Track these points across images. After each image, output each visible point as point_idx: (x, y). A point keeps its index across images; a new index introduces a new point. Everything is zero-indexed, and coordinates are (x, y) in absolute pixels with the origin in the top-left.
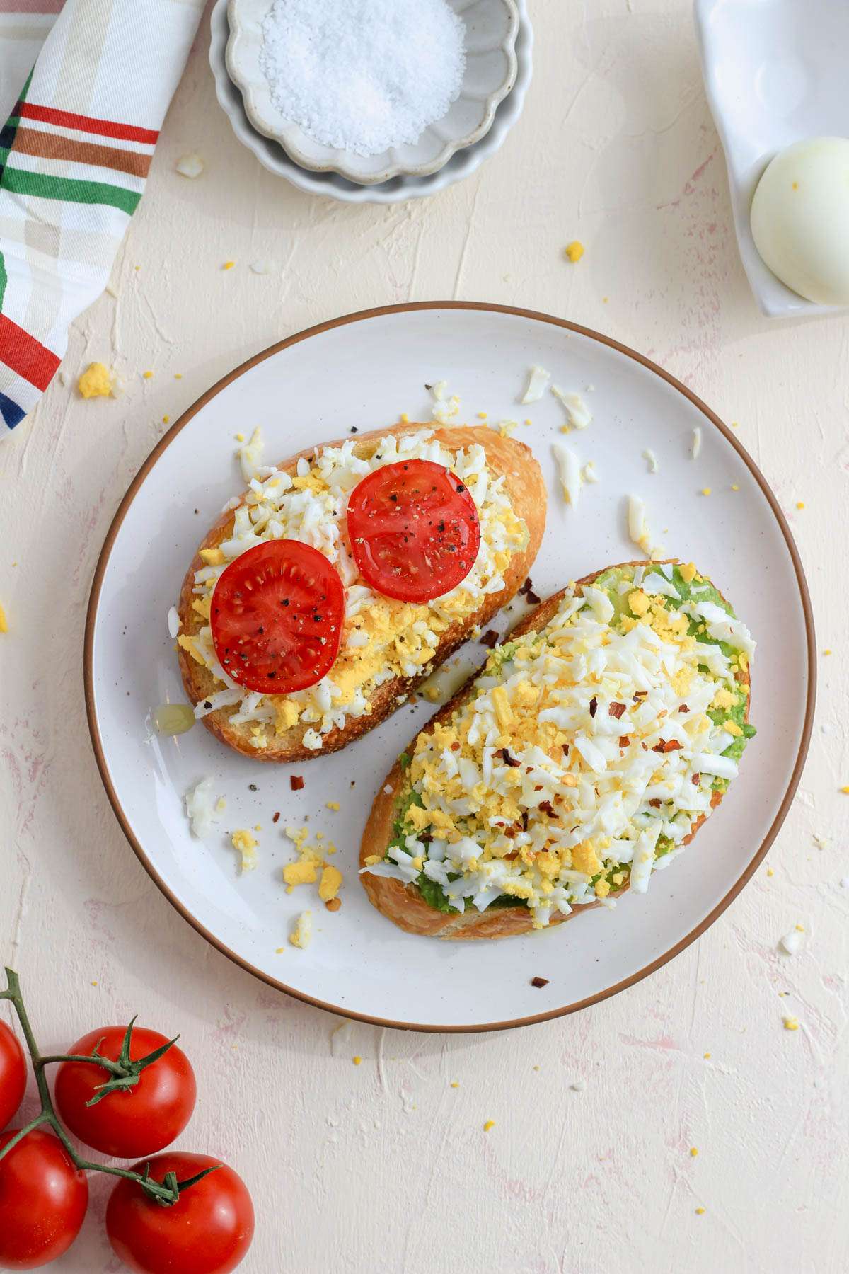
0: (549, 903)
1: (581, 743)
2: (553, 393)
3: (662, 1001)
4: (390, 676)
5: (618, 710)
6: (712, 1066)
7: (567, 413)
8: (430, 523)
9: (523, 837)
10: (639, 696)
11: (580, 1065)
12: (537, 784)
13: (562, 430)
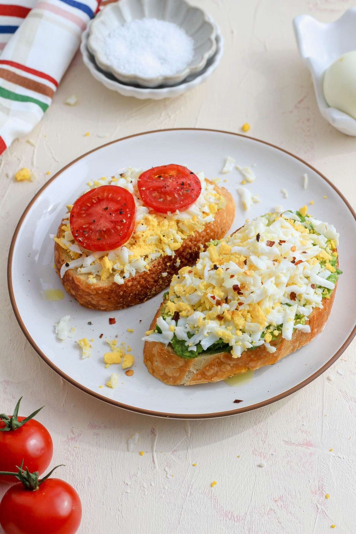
0: (240, 343)
1: (253, 258)
2: (237, 169)
3: (305, 424)
4: (158, 255)
5: (271, 244)
6: (334, 455)
7: (243, 176)
8: (177, 183)
9: (225, 306)
10: (281, 242)
11: (262, 454)
12: (231, 274)
13: (242, 183)
